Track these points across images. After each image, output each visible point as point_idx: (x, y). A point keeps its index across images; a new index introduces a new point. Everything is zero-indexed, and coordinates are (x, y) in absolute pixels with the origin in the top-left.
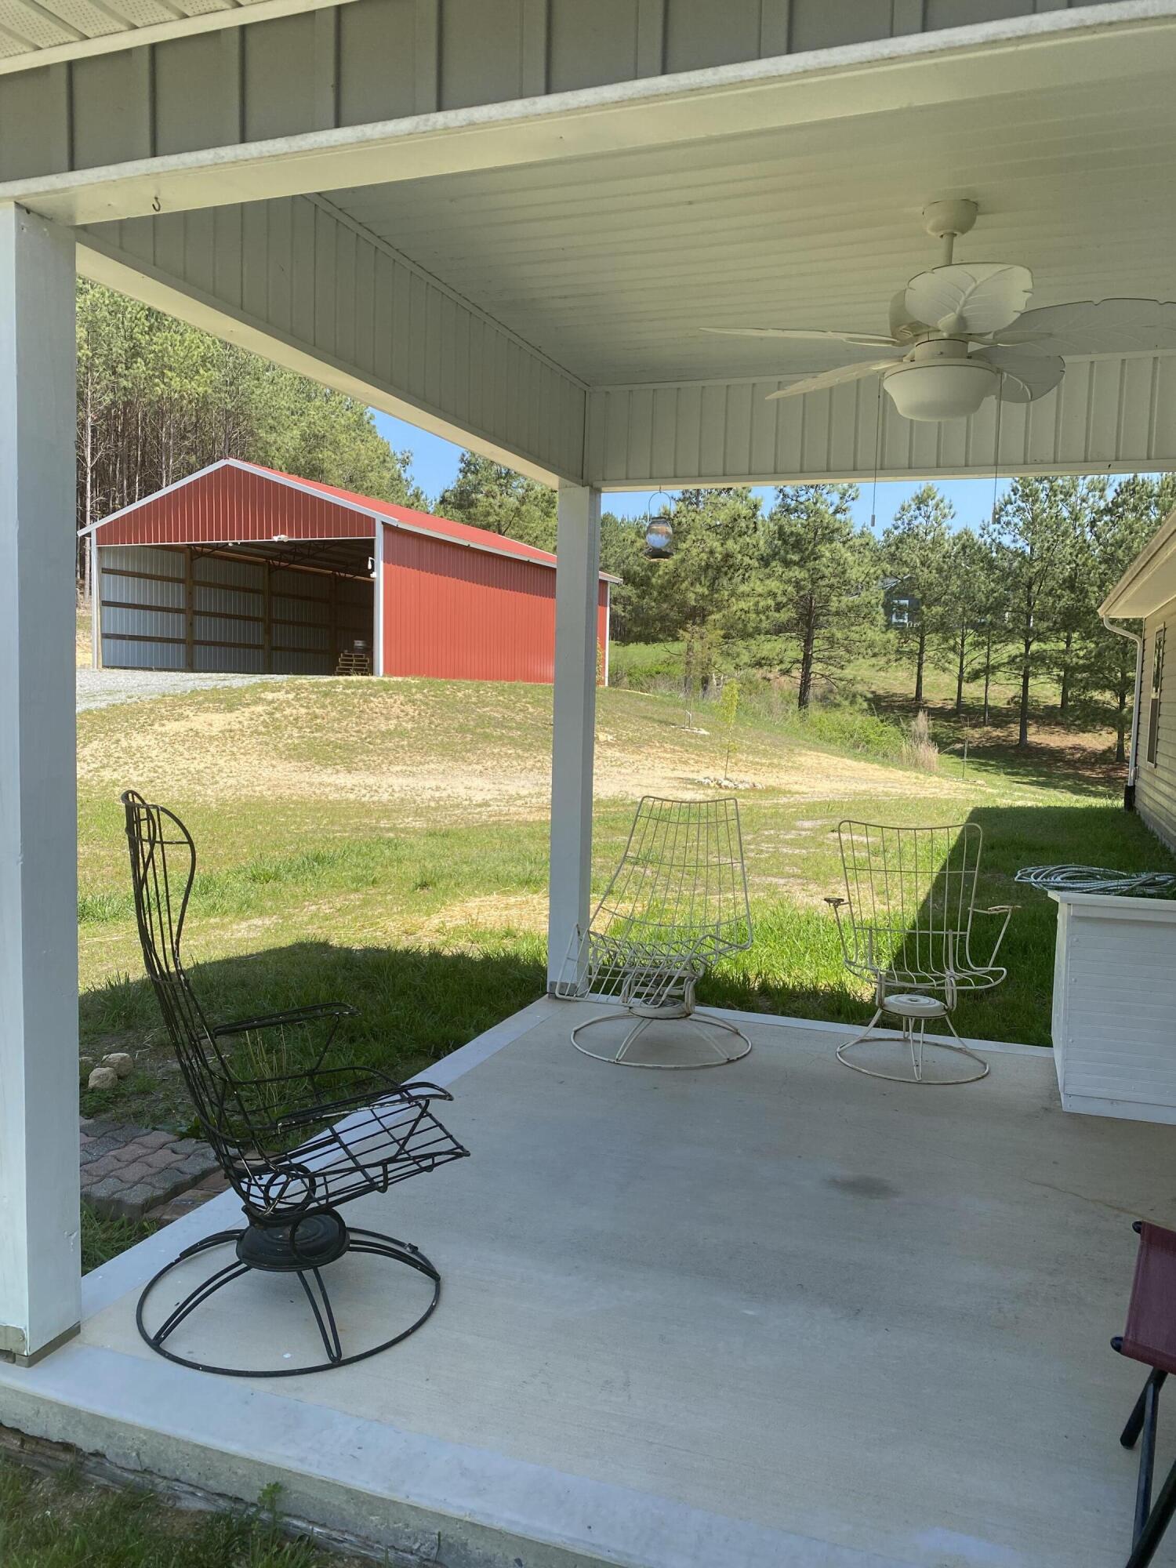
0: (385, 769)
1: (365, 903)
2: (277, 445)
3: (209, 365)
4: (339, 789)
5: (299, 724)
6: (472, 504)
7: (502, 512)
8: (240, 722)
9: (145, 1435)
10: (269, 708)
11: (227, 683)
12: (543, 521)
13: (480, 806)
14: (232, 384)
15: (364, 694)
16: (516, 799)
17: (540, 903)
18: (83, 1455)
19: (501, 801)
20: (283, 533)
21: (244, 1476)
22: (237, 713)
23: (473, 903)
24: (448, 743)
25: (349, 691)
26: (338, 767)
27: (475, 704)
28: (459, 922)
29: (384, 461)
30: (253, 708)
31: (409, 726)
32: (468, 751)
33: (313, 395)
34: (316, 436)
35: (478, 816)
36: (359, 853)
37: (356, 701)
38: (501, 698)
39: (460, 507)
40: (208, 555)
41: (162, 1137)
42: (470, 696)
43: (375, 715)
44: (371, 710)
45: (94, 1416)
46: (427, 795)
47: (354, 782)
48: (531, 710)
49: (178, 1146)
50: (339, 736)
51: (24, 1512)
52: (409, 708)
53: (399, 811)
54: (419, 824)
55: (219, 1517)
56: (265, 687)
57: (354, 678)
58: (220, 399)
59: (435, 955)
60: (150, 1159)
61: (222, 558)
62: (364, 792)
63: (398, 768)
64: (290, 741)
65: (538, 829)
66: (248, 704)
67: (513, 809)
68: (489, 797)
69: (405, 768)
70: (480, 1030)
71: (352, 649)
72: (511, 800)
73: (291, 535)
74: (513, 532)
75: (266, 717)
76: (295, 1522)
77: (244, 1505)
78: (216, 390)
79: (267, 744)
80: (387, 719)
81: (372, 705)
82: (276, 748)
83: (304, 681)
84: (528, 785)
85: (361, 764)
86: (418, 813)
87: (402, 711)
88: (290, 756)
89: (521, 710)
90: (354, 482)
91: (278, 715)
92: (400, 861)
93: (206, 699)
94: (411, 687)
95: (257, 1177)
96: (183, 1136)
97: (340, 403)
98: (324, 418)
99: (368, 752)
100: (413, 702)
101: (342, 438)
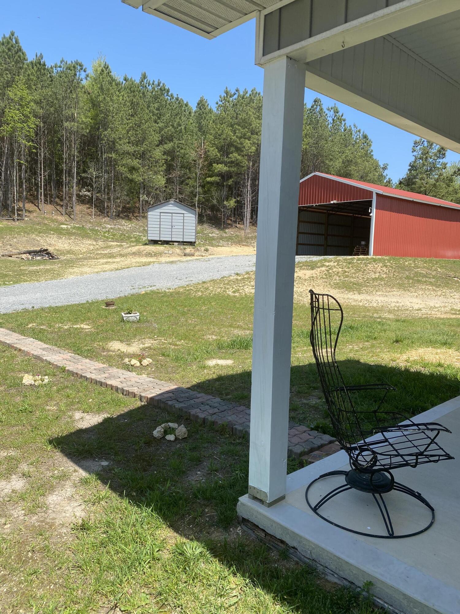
0: (374, 293)
1: (373, 346)
2: (333, 166)
3: (308, 137)
4: (356, 301)
5: (339, 275)
6: (414, 183)
7: (427, 186)
8: (316, 274)
9: (314, 545)
10: (327, 269)
11: (311, 259)
12: (446, 188)
13: (417, 310)
14: (316, 144)
15: (365, 263)
16: (433, 308)
17: (452, 353)
18: (289, 547)
19: (427, 308)
20: (335, 200)
21: (356, 574)
22: (315, 270)
23: (421, 351)
24: (401, 284)
25: (359, 262)
26: (355, 292)
27: (413, 267)
28: (415, 358)
29: (376, 169)
30: (321, 268)
31: (384, 276)
32: (410, 287)
33: (348, 145)
34: (348, 161)
35: (417, 315)
36: (367, 327)
37: (362, 266)
38: (425, 265)
39: (408, 185)
40: (305, 210)
41: (304, 428)
42: (411, 264)
43: (370, 272)
44: (368, 269)
45: (293, 533)
46: (393, 305)
47: (361, 298)
48: (439, 270)
49: (311, 433)
50: (355, 279)
51: (268, 563)
52: (384, 269)
53: (381, 311)
54: (391, 316)
55: (344, 588)
56: (325, 260)
57: (361, 257)
58: (311, 150)
59: (407, 371)
60: (301, 436)
61: (310, 211)
62: (366, 302)
63: (380, 293)
64: (335, 281)
65: (446, 321)
66: (319, 267)
67: (433, 312)
68: (421, 307)
69: (383, 293)
70: (433, 405)
71: (360, 245)
72: (431, 308)
73: (338, 201)
74: (431, 194)
75: (326, 272)
76: (378, 600)
77: (355, 587)
78: (311, 147)
79: (327, 282)
80: (375, 273)
81: (368, 267)
82: (330, 284)
83: (341, 258)
84: (439, 302)
85: (364, 291)
86: (390, 312)
87: (381, 270)
88: (336, 287)
89: (434, 270)
90: (362, 178)
91: (330, 271)
92: (385, 331)
93: (303, 265)
94: (385, 260)
95: (353, 451)
96: (312, 429)
97: (359, 146)
98: (352, 153)
99: (367, 286)
100: (386, 266)
101: (359, 161)
